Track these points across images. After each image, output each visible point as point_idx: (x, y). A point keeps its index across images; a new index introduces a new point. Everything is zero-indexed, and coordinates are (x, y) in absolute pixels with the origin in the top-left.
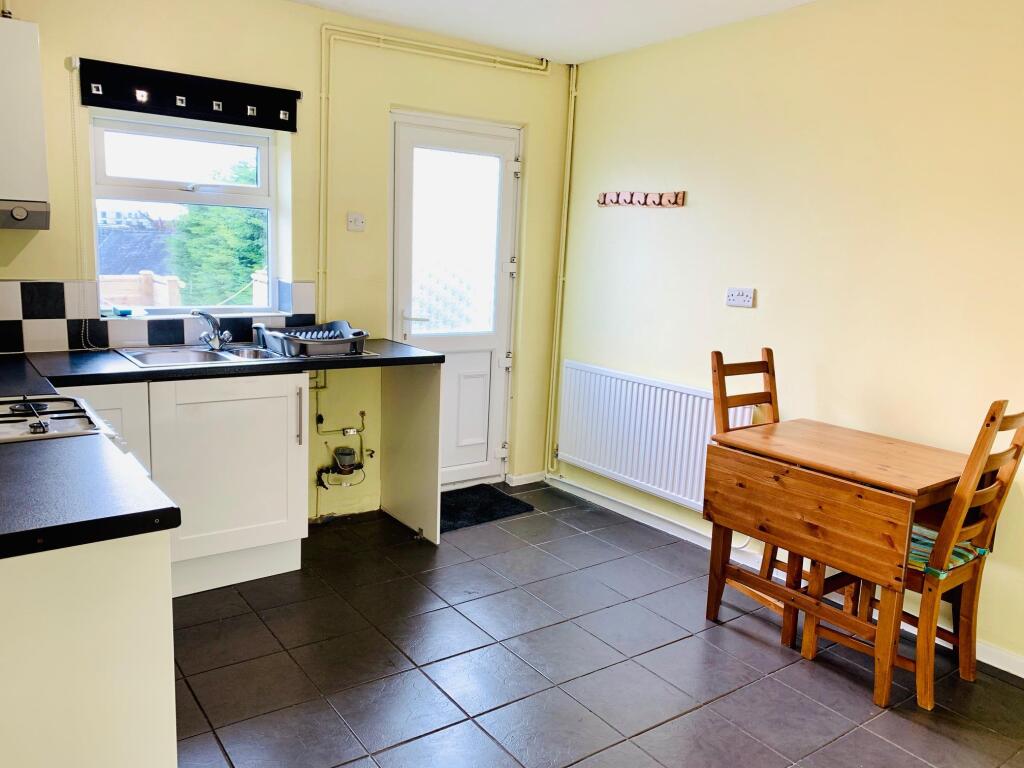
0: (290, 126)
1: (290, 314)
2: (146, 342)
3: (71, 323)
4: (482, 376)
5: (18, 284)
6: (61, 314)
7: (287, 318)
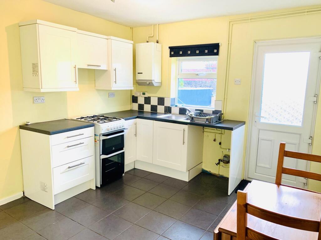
0: (217, 54)
1: (214, 110)
2: (178, 113)
3: (165, 107)
4: (295, 144)
5: (157, 98)
6: (163, 105)
7: (213, 111)
